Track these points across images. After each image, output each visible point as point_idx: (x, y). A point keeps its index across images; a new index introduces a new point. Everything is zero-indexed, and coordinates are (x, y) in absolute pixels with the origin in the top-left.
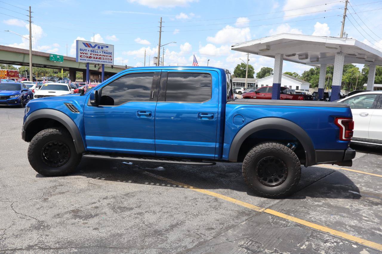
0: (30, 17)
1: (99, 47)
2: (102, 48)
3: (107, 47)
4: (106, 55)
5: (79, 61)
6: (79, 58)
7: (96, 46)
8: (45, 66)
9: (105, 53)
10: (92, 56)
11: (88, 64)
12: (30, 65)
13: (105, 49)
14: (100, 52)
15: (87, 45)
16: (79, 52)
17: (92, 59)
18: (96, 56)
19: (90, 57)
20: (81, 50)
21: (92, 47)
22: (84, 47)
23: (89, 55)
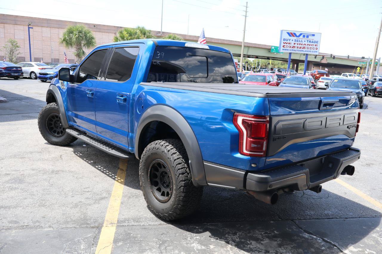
0: (246, 12)
1: (304, 36)
2: (308, 37)
3: (314, 35)
4: (311, 44)
5: (281, 51)
6: (282, 48)
7: (301, 34)
8: (268, 58)
9: (310, 42)
10: (296, 45)
11: (290, 54)
12: (242, 56)
13: (311, 38)
14: (304, 41)
15: (291, 34)
16: (283, 41)
17: (296, 49)
18: (299, 46)
19: (293, 47)
20: (284, 40)
21: (296, 36)
22: (287, 37)
23: (292, 45)
